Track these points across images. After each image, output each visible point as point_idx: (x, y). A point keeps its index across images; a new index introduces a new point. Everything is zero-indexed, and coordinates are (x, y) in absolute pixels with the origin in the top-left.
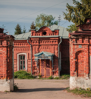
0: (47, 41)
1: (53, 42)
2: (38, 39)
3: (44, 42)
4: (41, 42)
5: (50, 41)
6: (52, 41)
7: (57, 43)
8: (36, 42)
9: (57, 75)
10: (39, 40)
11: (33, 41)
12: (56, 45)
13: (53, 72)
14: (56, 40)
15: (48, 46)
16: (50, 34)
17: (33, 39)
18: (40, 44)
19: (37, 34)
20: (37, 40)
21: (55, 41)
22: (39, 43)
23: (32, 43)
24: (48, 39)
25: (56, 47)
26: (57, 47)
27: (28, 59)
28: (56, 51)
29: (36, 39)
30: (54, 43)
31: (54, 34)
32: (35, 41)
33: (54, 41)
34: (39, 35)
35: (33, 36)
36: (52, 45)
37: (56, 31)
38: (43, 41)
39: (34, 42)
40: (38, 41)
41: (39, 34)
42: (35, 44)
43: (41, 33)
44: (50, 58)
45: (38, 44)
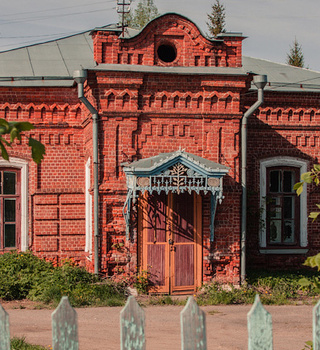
0: (184, 95)
1: (214, 99)
2: (139, 81)
3: (164, 99)
4: (152, 99)
5: (196, 95)
6: (211, 94)
7: (233, 108)
8: (125, 98)
9: (231, 280)
10: (141, 89)
11: (107, 93)
12: (228, 117)
13: (214, 263)
14: (233, 89)
15: (186, 122)
16: (197, 58)
17: (111, 81)
18: (146, 109)
19: (129, 55)
20: (132, 87)
21: (228, 100)
22: (140, 107)
23: (104, 103)
24: (192, 82)
25: (230, 128)
26: (236, 130)
27: (33, 190)
28: (230, 153)
29: (124, 81)
30: (218, 108)
31: (217, 58)
32: (120, 93)
33: (223, 95)
34: (140, 62)
35: (103, 62)
36: (210, 118)
37: (228, 44)
38: (160, 95)
39: (111, 98)
40: (134, 93)
41: (140, 56)
42: (115, 106)
43: (149, 51)
44: (216, 187)
45: (131, 107)
